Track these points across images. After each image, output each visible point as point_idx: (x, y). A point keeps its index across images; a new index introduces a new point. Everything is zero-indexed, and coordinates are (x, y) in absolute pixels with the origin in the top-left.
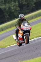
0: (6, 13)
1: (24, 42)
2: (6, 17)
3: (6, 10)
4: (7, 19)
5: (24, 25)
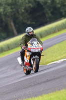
0: (47, 10)
1: (31, 68)
2: (47, 16)
3: (48, 4)
4: (48, 19)
5: (32, 44)
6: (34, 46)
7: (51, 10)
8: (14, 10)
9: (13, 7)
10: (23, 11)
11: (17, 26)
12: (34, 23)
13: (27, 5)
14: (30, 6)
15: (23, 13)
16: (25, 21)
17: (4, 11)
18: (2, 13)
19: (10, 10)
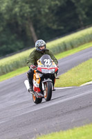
0: (81, 9)
1: (42, 95)
2: (80, 18)
5: (43, 63)
6: (46, 65)
7: (86, 10)
8: (34, 9)
9: (33, 5)
10: (47, 11)
11: (38, 31)
12: (62, 28)
13: (53, 3)
14: (57, 4)
15: (47, 13)
16: (50, 25)
17: (21, 11)
18: (18, 14)
19: (29, 10)
